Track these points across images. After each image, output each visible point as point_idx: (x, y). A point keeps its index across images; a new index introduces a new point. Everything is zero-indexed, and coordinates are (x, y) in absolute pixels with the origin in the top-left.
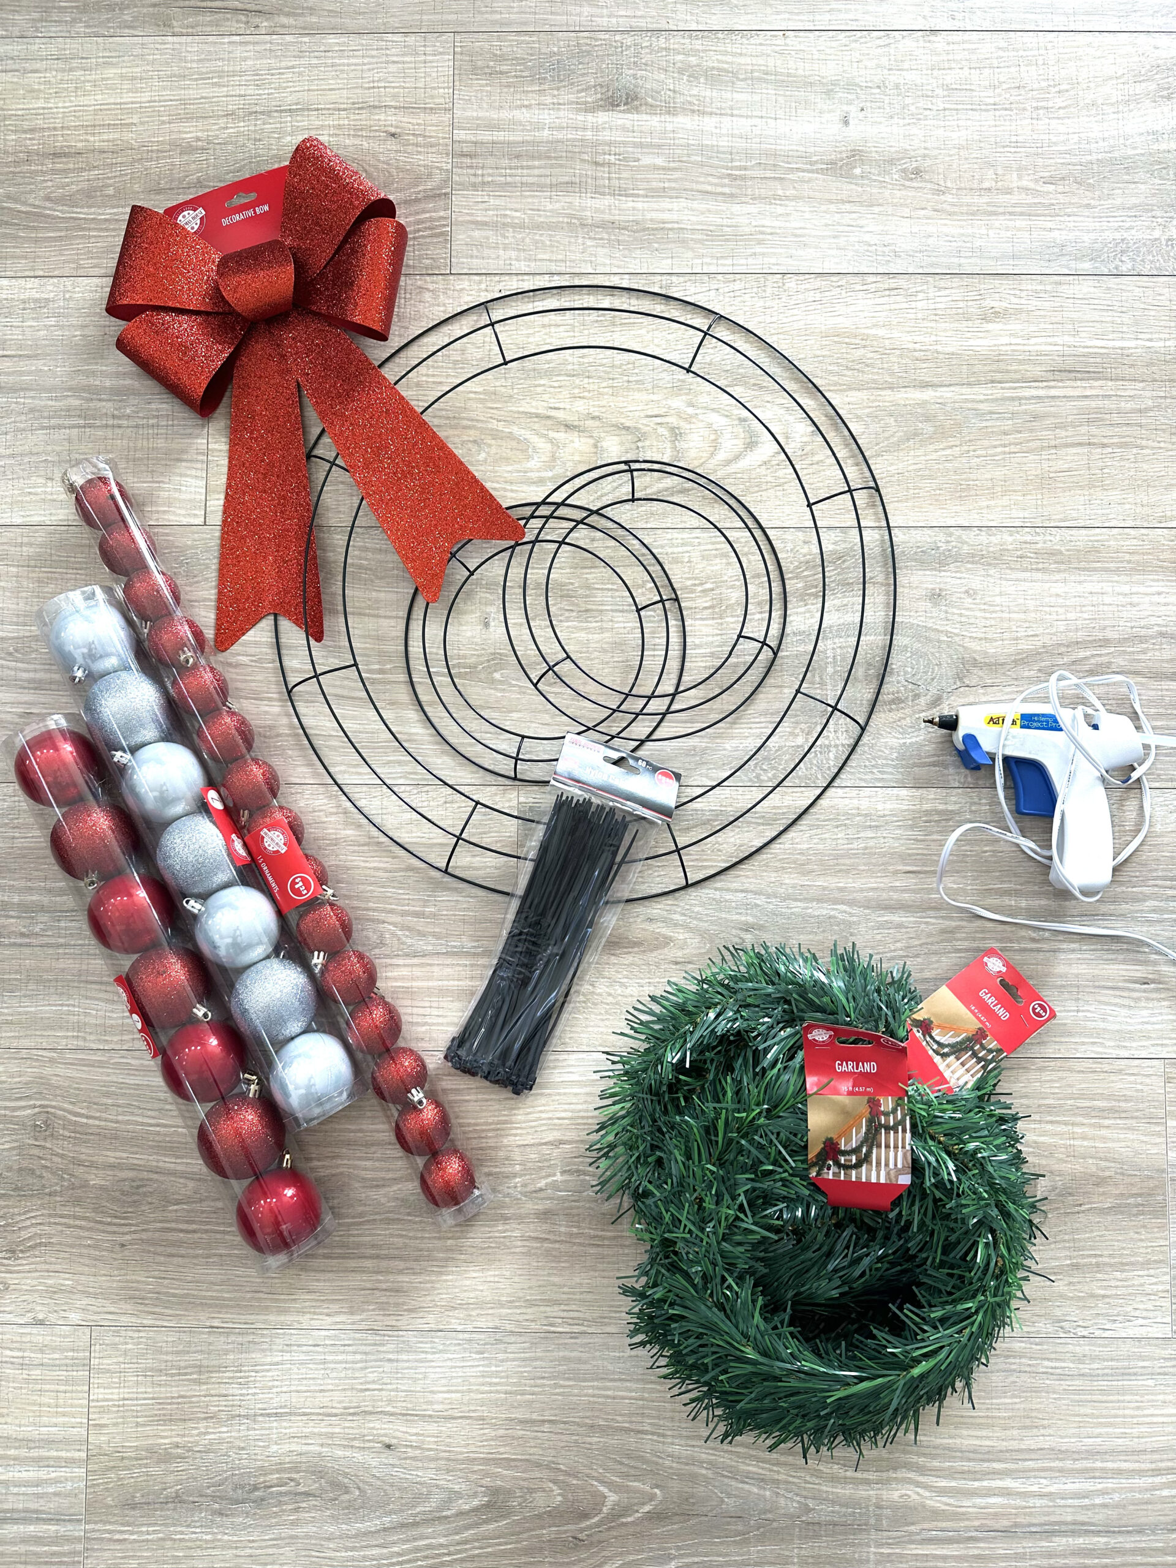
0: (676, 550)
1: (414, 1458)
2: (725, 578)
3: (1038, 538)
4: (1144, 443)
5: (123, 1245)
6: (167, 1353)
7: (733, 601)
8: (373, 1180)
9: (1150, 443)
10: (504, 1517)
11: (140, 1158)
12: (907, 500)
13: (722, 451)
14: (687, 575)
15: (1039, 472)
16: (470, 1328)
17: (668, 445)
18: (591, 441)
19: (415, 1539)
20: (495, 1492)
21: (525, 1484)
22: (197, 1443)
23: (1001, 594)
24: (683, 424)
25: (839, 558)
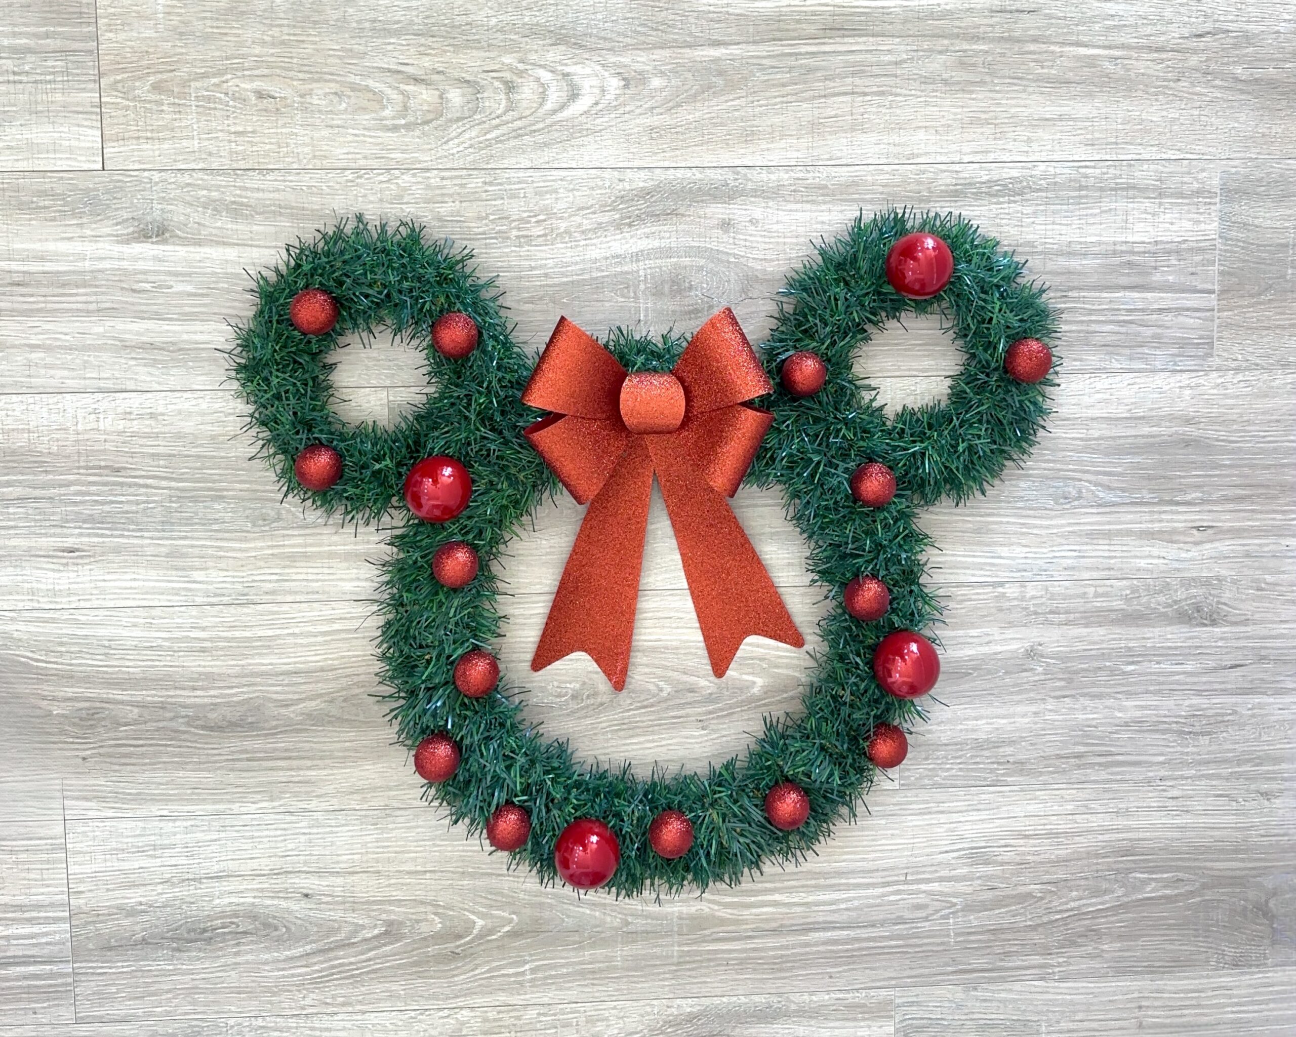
0: (513, 187)
1: (327, 903)
2: (555, 211)
3: (808, 175)
4: (898, 91)
5: (84, 759)
6: (127, 837)
7: (562, 230)
8: (283, 700)
9: (904, 91)
10: (397, 941)
11: (93, 692)
12: (702, 145)
13: (549, 103)
14: (523, 209)
15: (810, 118)
16: (365, 806)
17: (503, 96)
18: (437, 93)
19: (331, 960)
20: (390, 923)
21: (414, 917)
22: (156, 901)
23: (777, 222)
24: (515, 78)
25: (648, 194)
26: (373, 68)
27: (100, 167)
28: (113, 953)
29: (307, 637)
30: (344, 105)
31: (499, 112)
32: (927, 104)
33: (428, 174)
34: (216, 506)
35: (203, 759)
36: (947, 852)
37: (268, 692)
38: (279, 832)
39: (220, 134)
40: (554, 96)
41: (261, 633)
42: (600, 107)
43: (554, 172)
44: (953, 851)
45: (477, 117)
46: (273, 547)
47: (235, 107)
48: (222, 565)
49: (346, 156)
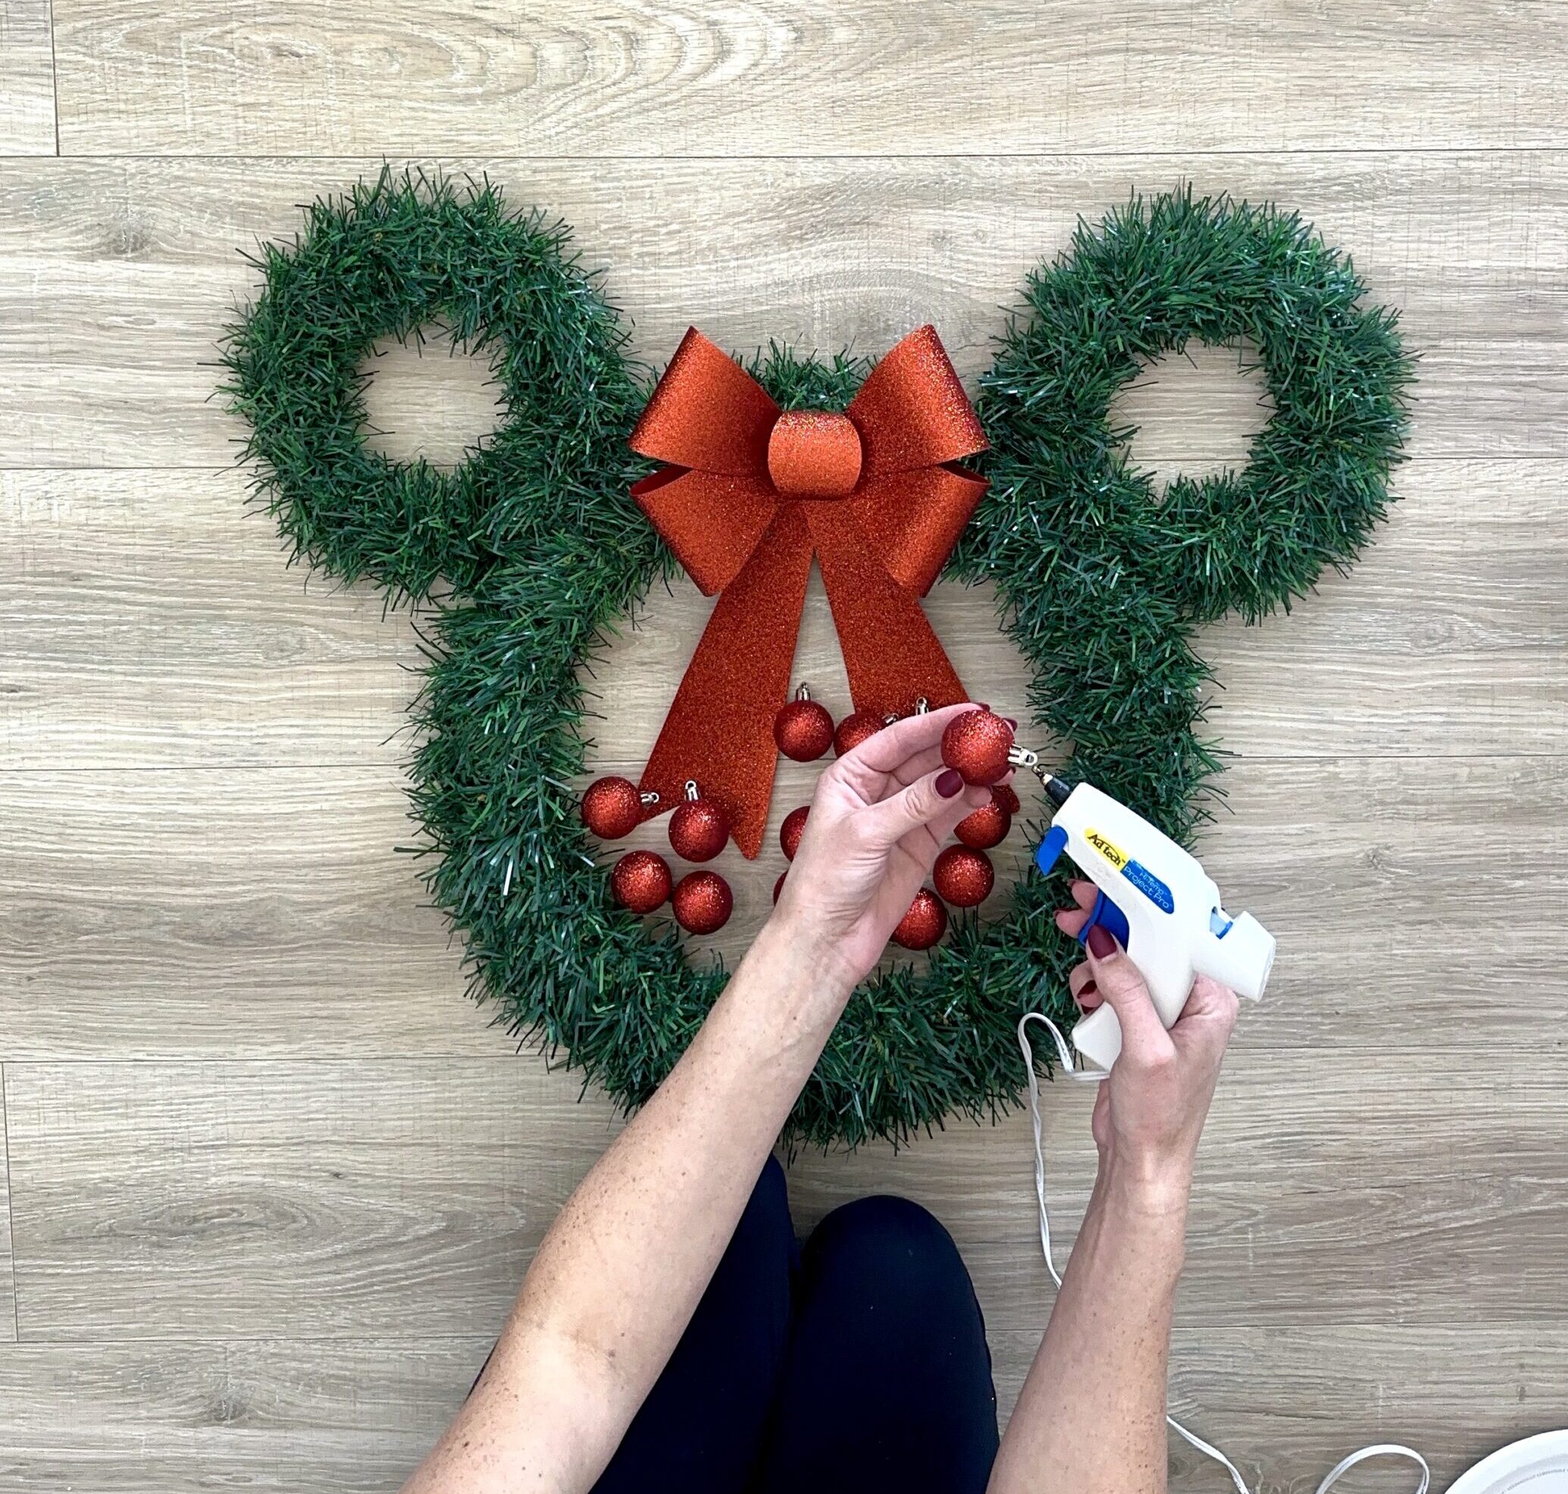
0: (635, 183)
1: (365, 1186)
2: (694, 217)
3: (1060, 168)
4: (1194, 47)
5: (30, 979)
6: (89, 1088)
7: (704, 245)
8: (306, 903)
9: (1202, 48)
10: (464, 1241)
11: (43, 887)
12: (906, 124)
13: (687, 63)
14: (649, 215)
15: (1064, 87)
16: (419, 1054)
17: (623, 54)
19: (370, 1265)
20: (452, 1217)
21: (485, 1208)
22: (129, 1177)
23: (1015, 236)
24: (639, 28)
25: (828, 194)
26: (438, 13)
27: (52, 151)
28: (68, 1247)
29: (340, 814)
30: (396, 67)
31: (617, 76)
32: (1236, 66)
33: (514, 165)
34: (217, 631)
35: (195, 982)
36: (1245, 1139)
37: (285, 891)
38: (299, 1087)
39: (222, 107)
40: (696, 54)
41: (275, 809)
42: (761, 69)
43: (693, 163)
44: (1254, 1138)
45: (585, 83)
46: (292, 688)
47: (243, 69)
48: (223, 714)
49: (398, 140)
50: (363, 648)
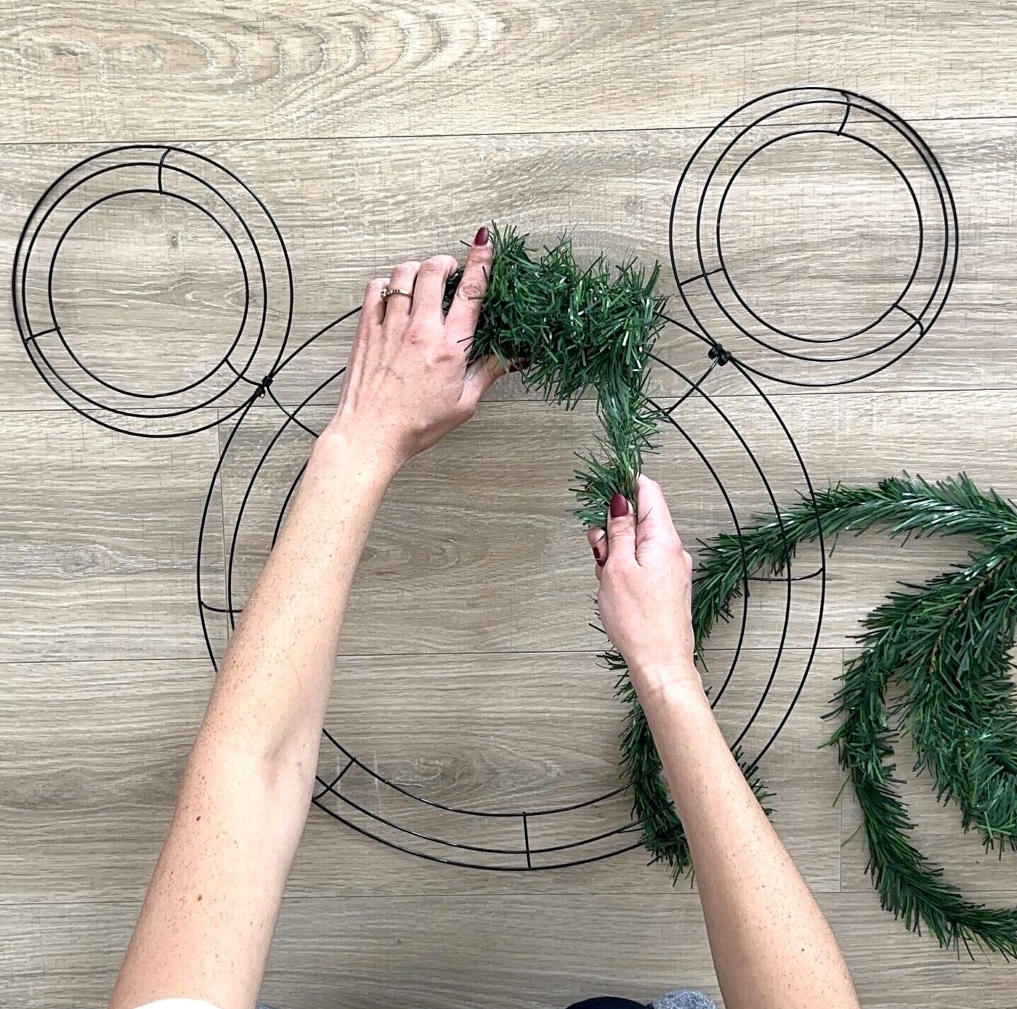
0: (366, 160)
2: (418, 190)
4: (857, 27)
7: (426, 213)
8: (104, 773)
9: (863, 28)
12: (602, 102)
13: (410, 53)
14: (378, 187)
15: (742, 66)
17: (353, 46)
18: (272, 44)
24: (367, 22)
25: (533, 167)
26: (193, 13)
29: (130, 701)
30: (159, 61)
31: (348, 66)
32: (894, 44)
33: (262, 147)
34: (22, 548)
35: (12, 840)
36: (898, 968)
37: (87, 763)
38: (102, 925)
39: (12, 100)
40: (418, 43)
41: (76, 696)
42: (473, 57)
43: (416, 141)
44: (906, 967)
45: (321, 72)
46: (87, 596)
47: (28, 66)
48: (30, 617)
49: (163, 126)
50: (144, 562)
